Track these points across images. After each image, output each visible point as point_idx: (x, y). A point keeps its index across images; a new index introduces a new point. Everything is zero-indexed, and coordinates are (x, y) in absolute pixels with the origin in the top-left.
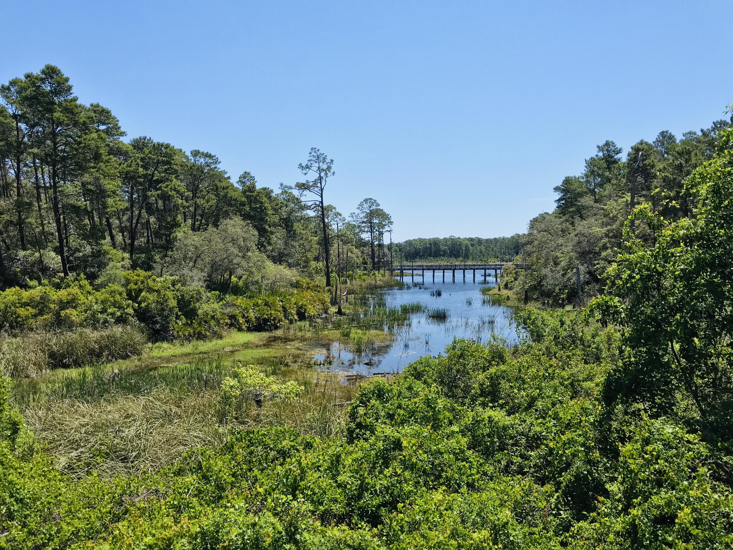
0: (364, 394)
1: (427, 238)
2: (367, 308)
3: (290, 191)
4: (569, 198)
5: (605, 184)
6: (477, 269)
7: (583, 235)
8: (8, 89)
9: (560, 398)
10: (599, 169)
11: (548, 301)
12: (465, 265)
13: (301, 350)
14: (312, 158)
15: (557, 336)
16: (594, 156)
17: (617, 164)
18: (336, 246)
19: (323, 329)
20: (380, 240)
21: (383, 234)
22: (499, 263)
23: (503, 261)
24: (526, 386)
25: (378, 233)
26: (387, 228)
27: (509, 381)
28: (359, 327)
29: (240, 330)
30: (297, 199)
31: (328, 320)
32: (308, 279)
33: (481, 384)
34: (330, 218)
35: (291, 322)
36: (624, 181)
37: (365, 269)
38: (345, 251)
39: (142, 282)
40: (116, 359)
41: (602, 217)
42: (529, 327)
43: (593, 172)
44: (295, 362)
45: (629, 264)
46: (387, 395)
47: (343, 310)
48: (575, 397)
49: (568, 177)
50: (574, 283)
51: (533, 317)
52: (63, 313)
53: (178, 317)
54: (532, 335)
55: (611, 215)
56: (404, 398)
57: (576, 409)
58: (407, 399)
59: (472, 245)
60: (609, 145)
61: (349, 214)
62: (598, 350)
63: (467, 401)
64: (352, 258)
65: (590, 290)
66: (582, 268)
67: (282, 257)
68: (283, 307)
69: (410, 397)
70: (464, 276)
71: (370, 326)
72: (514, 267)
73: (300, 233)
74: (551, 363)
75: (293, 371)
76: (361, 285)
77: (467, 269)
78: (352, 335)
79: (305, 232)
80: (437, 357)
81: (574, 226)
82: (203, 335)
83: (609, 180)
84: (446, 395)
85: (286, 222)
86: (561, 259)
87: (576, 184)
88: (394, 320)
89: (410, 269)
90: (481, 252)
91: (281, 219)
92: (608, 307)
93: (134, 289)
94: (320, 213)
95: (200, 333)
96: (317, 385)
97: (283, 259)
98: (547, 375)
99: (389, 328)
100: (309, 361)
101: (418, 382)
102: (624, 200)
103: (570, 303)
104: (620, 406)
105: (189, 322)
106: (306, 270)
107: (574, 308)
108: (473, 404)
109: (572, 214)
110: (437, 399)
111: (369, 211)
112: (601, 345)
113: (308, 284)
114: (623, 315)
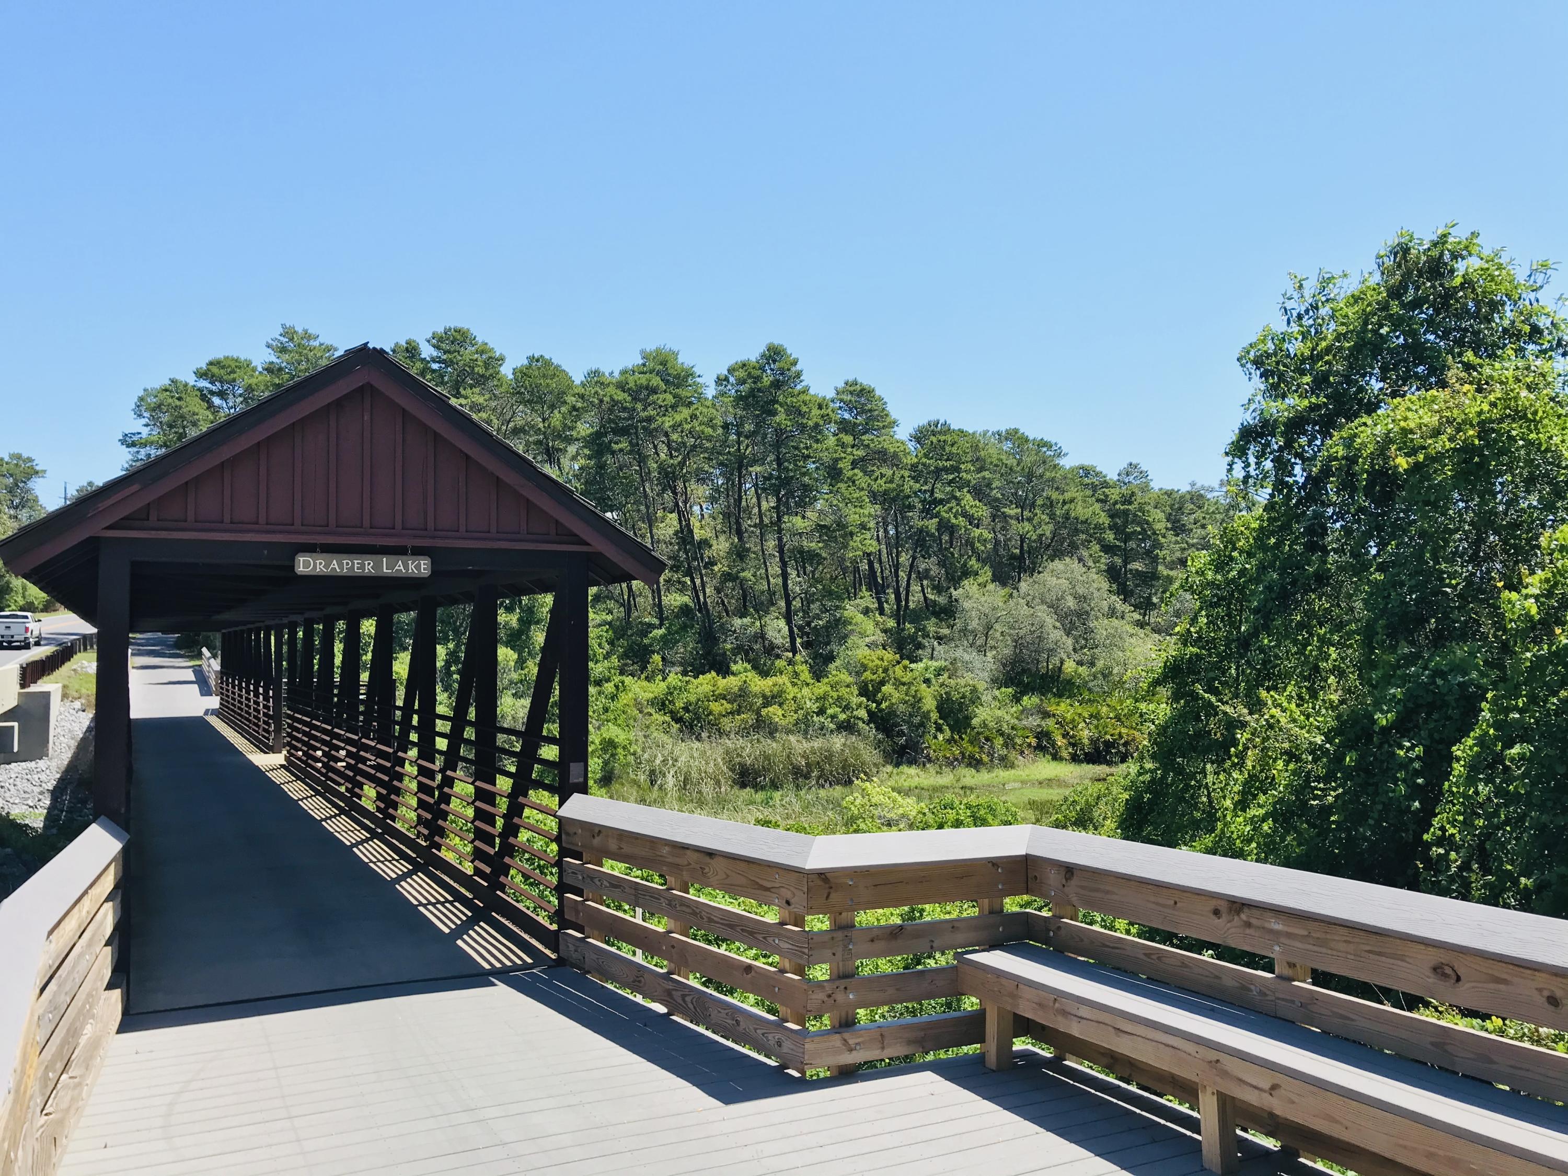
8: (726, 379)
29: (1056, 757)
39: (886, 670)
40: (831, 785)
52: (764, 712)
53: (939, 729)
82: (976, 759)
93: (872, 680)
95: (972, 757)
105: (957, 737)
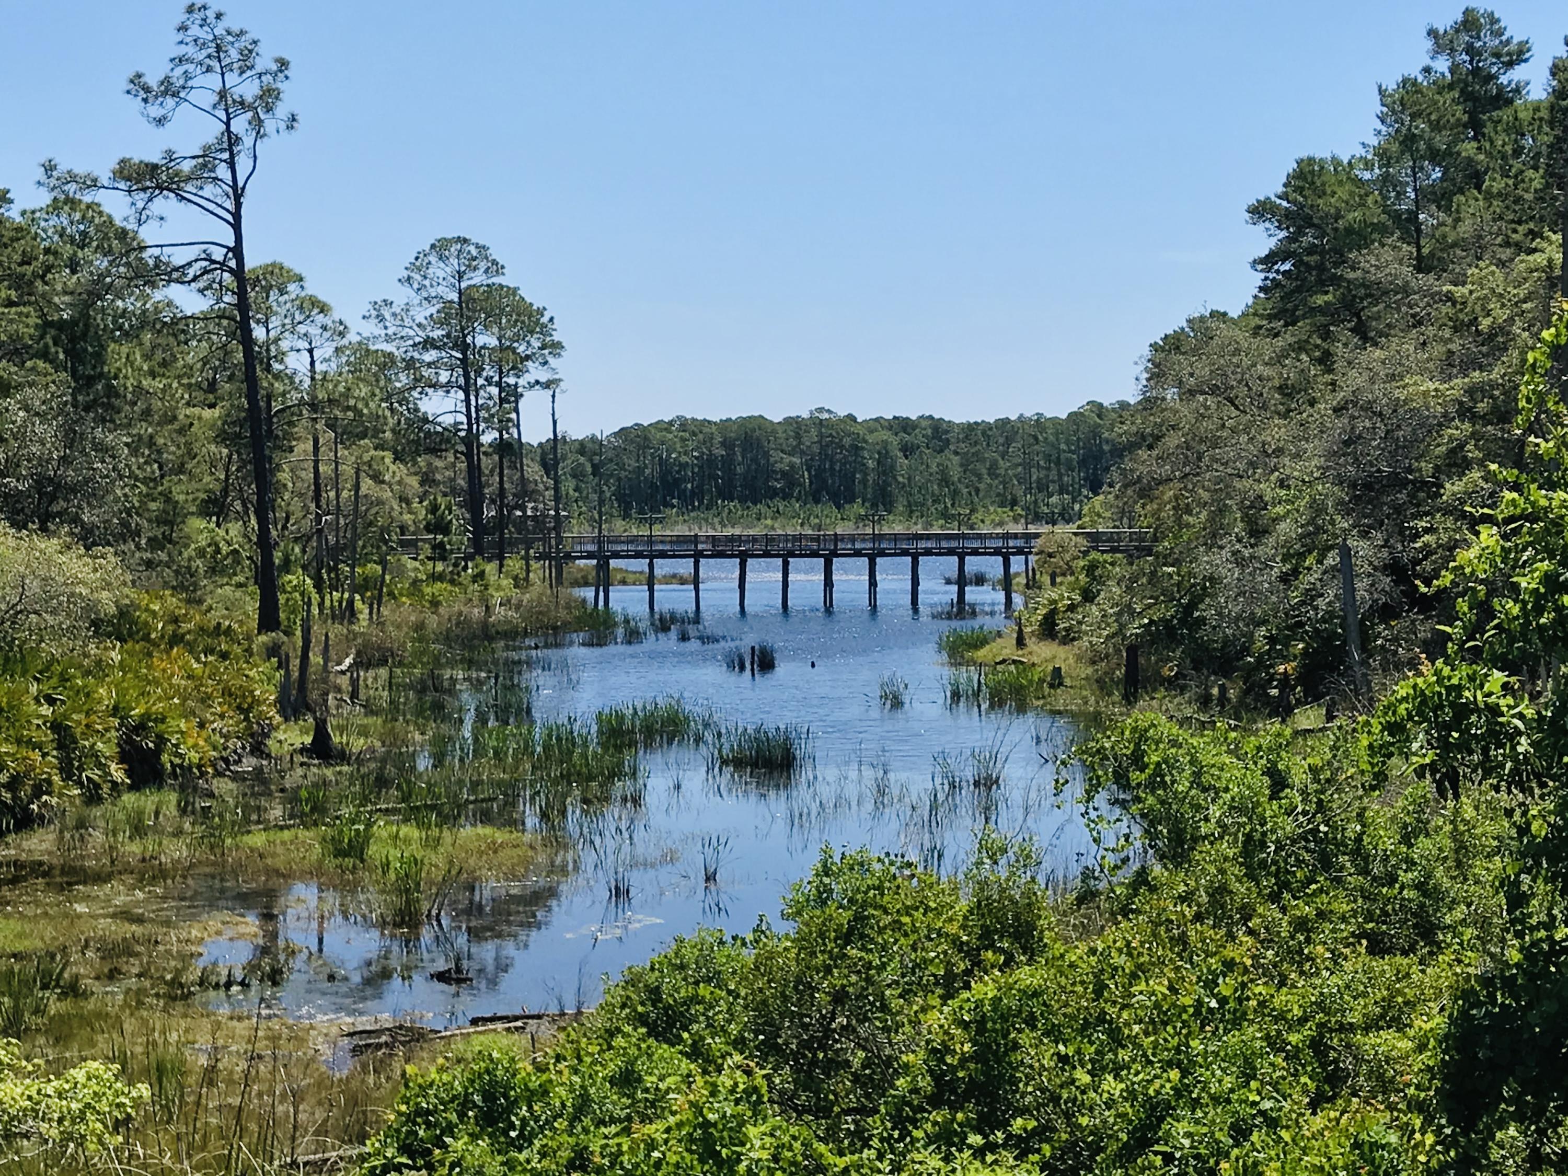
0: (419, 1112)
1: (716, 417)
2: (445, 728)
3: (87, 199)
4: (1312, 250)
5: (1461, 191)
6: (928, 552)
7: (1368, 408)
9: (1267, 1105)
10: (1436, 127)
11: (1223, 689)
12: (876, 538)
13: (140, 920)
14: (190, 50)
15: (1257, 836)
16: (1415, 72)
17: (1509, 111)
18: (304, 448)
19: (243, 826)
20: (504, 425)
21: (518, 396)
22: (1018, 529)
23: (1037, 518)
24: (1124, 1055)
25: (494, 391)
26: (534, 372)
27: (1054, 1034)
28: (412, 814)
30: (123, 234)
31: (265, 782)
32: (172, 601)
33: (934, 1051)
34: (274, 322)
35: (93, 796)
36: (1536, 179)
37: (440, 553)
38: (347, 470)
41: (1447, 333)
42: (1138, 799)
43: (1408, 141)
44: (113, 975)
45: (1546, 529)
46: (524, 1111)
47: (336, 739)
48: (1332, 1100)
49: (1311, 160)
50: (1330, 615)
51: (1155, 758)
54: (1151, 834)
55: (1485, 324)
56: (601, 1123)
57: (1335, 1151)
58: (613, 1129)
59: (907, 450)
60: (1479, 28)
61: (366, 308)
62: (1425, 894)
63: (877, 1125)
64: (380, 502)
65: (1395, 640)
66: (1361, 547)
67: (53, 498)
68: (57, 726)
69: (629, 1118)
70: (873, 583)
71: (461, 806)
72: (1083, 542)
73: (138, 388)
74: (1230, 952)
75: (101, 1015)
76: (420, 626)
77: (883, 554)
78: (374, 851)
79: (159, 384)
80: (750, 937)
81: (1330, 371)
83: (1476, 178)
84: (786, 1102)
85: (73, 340)
86: (1280, 510)
87: (1342, 193)
88: (566, 777)
89: (638, 555)
90: (945, 481)
91: (47, 325)
92: (1463, 711)
94: (228, 298)
96: (210, 1076)
97: (55, 508)
98: (1214, 1004)
99: (544, 816)
100: (178, 972)
101: (664, 1050)
102: (1539, 259)
103: (1313, 696)
104: (1512, 1131)
106: (163, 556)
107: (1330, 717)
108: (901, 1139)
109: (1321, 319)
110: (742, 1124)
111: (455, 296)
112: (1439, 873)
113: (175, 620)
114: (1523, 746)
